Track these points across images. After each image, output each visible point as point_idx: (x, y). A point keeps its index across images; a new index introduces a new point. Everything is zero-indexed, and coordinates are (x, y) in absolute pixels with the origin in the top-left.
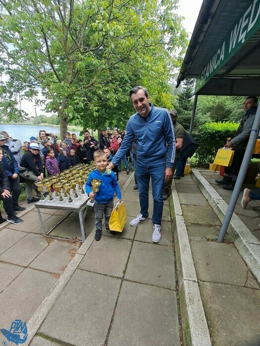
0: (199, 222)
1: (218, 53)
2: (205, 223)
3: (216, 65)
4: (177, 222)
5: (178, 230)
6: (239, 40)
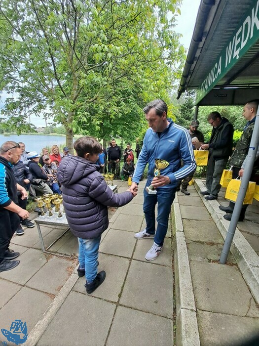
0: (201, 240)
1: (216, 67)
2: (207, 241)
3: (214, 78)
4: (177, 240)
5: (178, 249)
6: (234, 56)
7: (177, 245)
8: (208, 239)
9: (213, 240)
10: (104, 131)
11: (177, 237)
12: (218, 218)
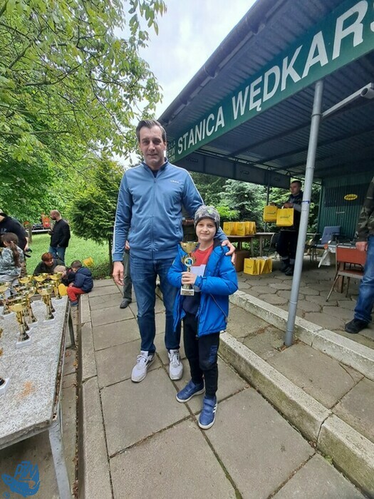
0: (250, 332)
1: (211, 119)
2: (255, 330)
3: (210, 131)
4: (229, 344)
5: (243, 356)
6: (251, 108)
7: (236, 351)
8: (253, 327)
9: (259, 327)
11: (226, 341)
12: (244, 300)
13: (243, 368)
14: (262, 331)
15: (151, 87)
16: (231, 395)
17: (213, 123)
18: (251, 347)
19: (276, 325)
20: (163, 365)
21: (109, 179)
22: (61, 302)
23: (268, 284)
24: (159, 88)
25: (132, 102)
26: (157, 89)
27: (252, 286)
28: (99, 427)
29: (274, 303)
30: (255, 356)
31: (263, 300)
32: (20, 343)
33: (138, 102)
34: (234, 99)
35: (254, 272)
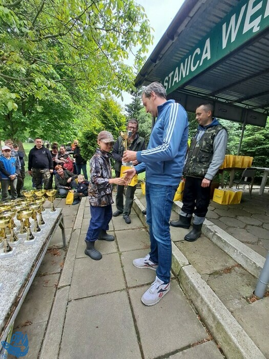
0: (215, 269)
1: (197, 53)
2: (221, 268)
3: (194, 66)
4: (193, 281)
5: (206, 299)
6: (245, 30)
7: (200, 291)
8: (219, 264)
9: (226, 265)
10: (12, 127)
11: (190, 276)
12: (212, 232)
13: (205, 313)
14: (228, 270)
15: (144, 30)
16: (189, 346)
17: (198, 57)
18: (216, 289)
19: (245, 266)
20: (127, 287)
21: (108, 115)
22: (54, 214)
23: (236, 216)
24: (151, 30)
25: (128, 48)
26: (149, 32)
27: (220, 217)
28: (54, 349)
29: (243, 240)
30: (220, 304)
31: (231, 234)
32: (4, 254)
33: (133, 47)
34: (224, 26)
35: (223, 202)
